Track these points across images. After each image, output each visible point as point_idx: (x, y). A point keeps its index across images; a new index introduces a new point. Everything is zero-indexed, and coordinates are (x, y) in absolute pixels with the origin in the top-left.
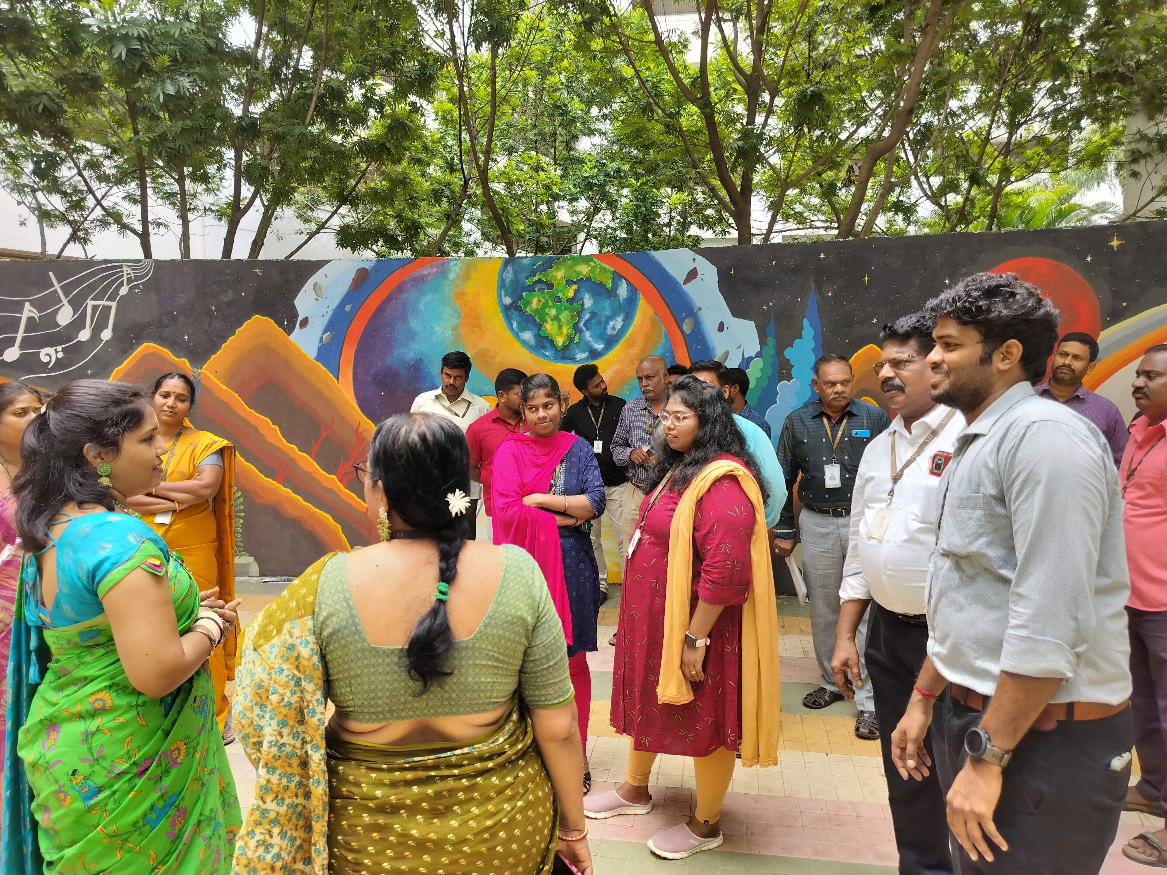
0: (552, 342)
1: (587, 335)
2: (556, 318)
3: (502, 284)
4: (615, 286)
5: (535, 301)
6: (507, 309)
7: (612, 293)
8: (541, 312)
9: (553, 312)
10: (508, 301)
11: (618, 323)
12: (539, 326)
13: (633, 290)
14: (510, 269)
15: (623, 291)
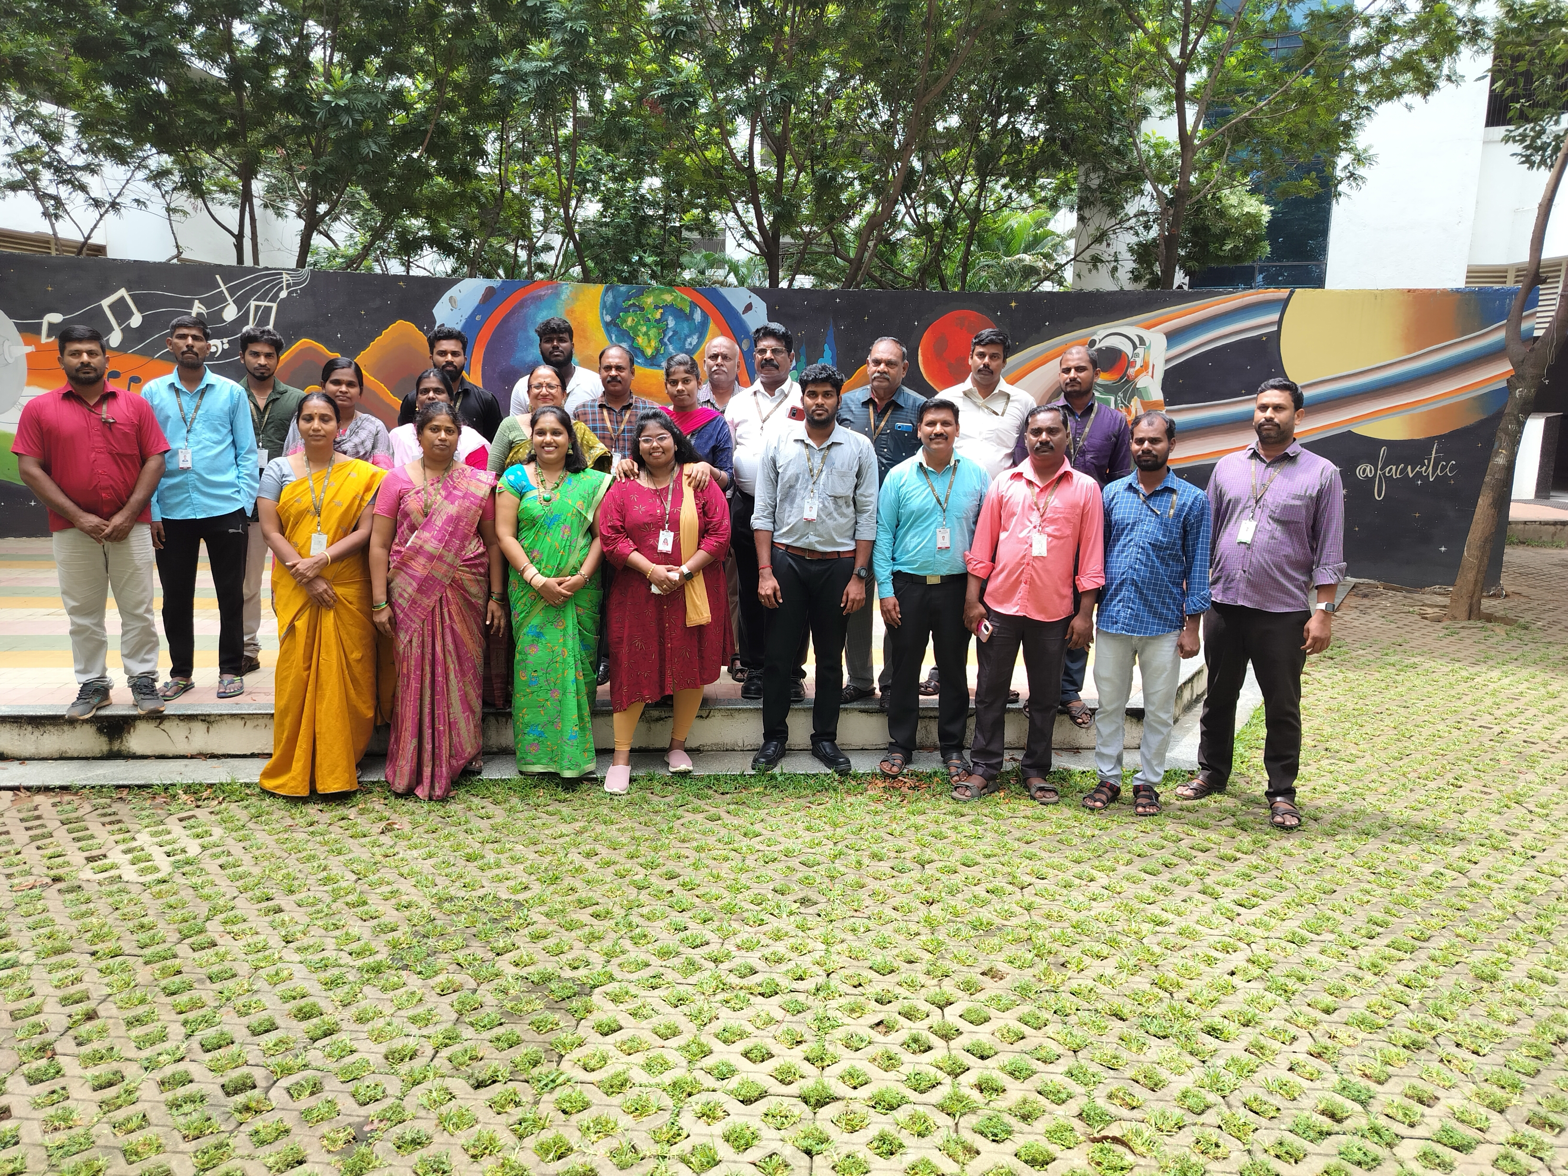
0: (643, 352)
2: (646, 334)
3: (604, 306)
4: (692, 313)
5: (630, 319)
6: (607, 325)
7: (689, 317)
8: (635, 329)
9: (644, 329)
10: (608, 318)
11: (694, 340)
12: (633, 340)
13: (705, 316)
14: (610, 294)
15: (698, 316)
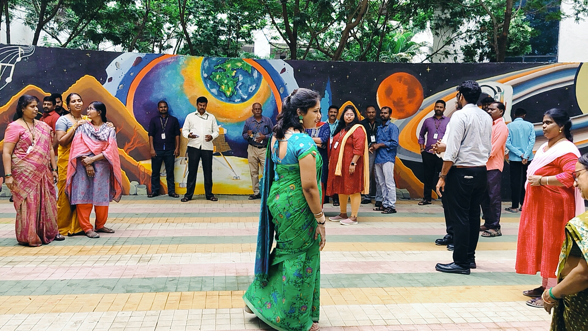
0: (225, 94)
1: (240, 91)
2: (227, 84)
3: (203, 69)
4: (252, 73)
5: (218, 76)
6: (205, 79)
7: (251, 75)
8: (221, 81)
9: (226, 81)
10: (206, 75)
11: (254, 87)
13: (260, 74)
14: (207, 62)
15: (255, 75)
